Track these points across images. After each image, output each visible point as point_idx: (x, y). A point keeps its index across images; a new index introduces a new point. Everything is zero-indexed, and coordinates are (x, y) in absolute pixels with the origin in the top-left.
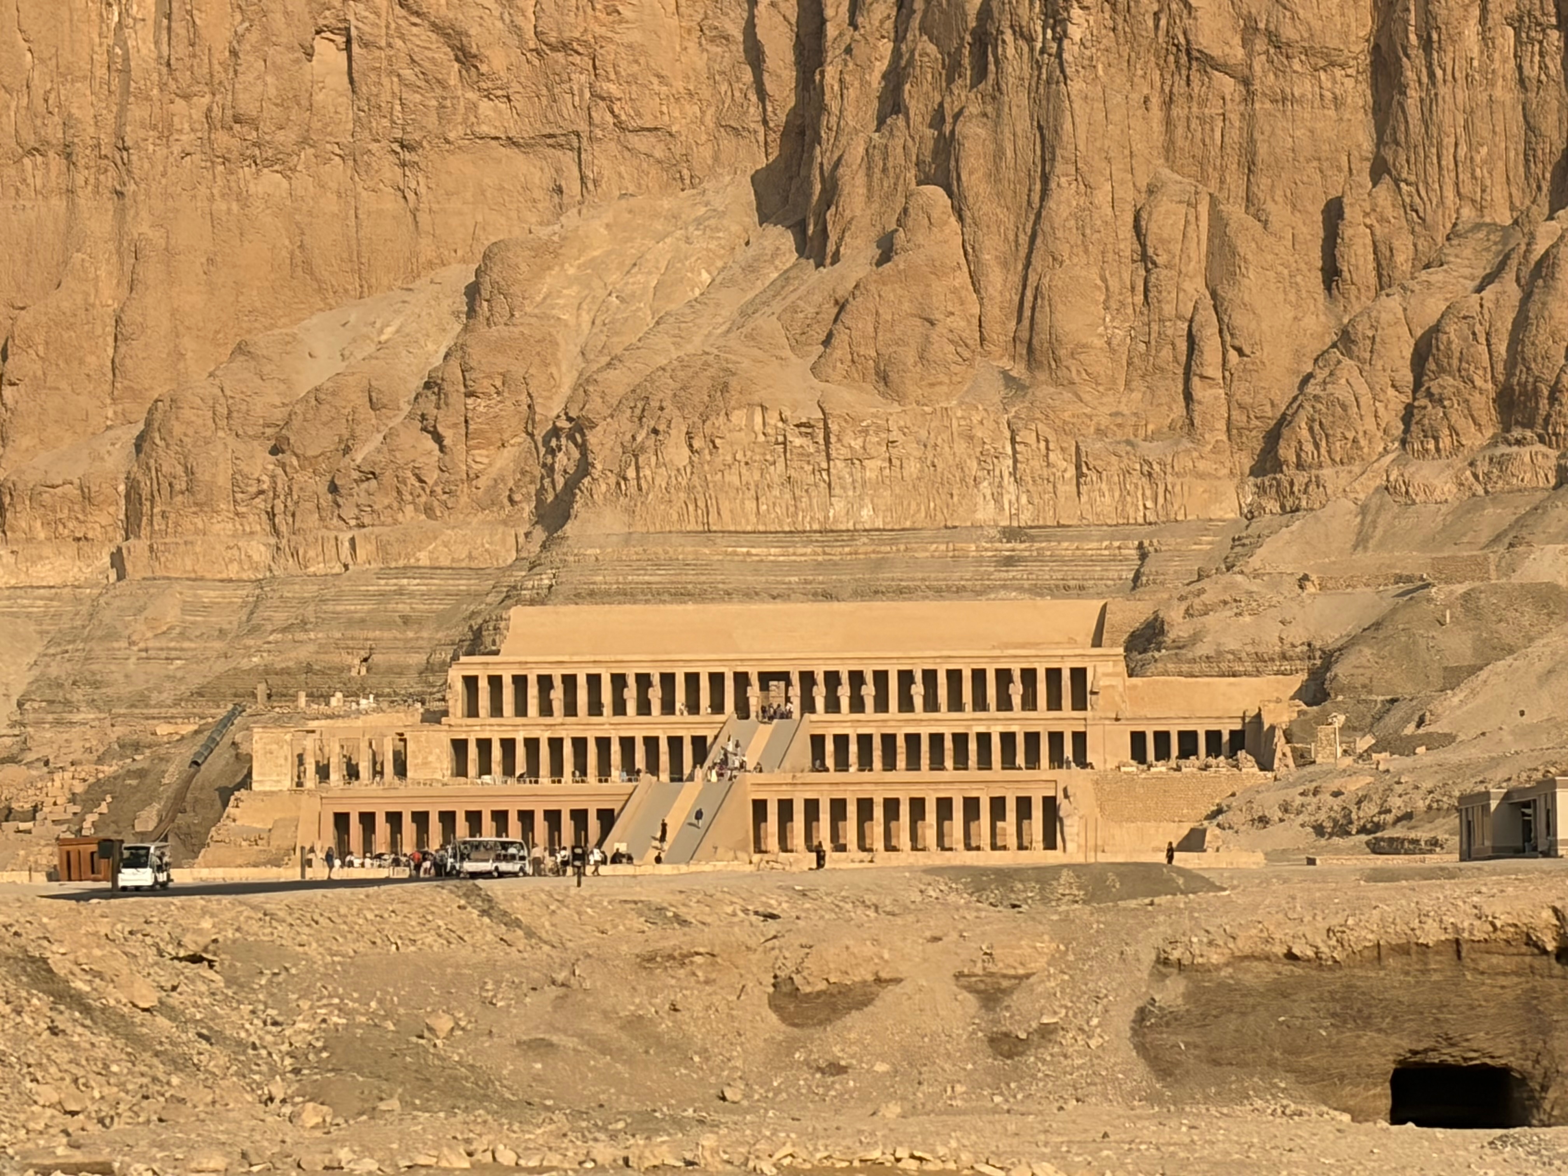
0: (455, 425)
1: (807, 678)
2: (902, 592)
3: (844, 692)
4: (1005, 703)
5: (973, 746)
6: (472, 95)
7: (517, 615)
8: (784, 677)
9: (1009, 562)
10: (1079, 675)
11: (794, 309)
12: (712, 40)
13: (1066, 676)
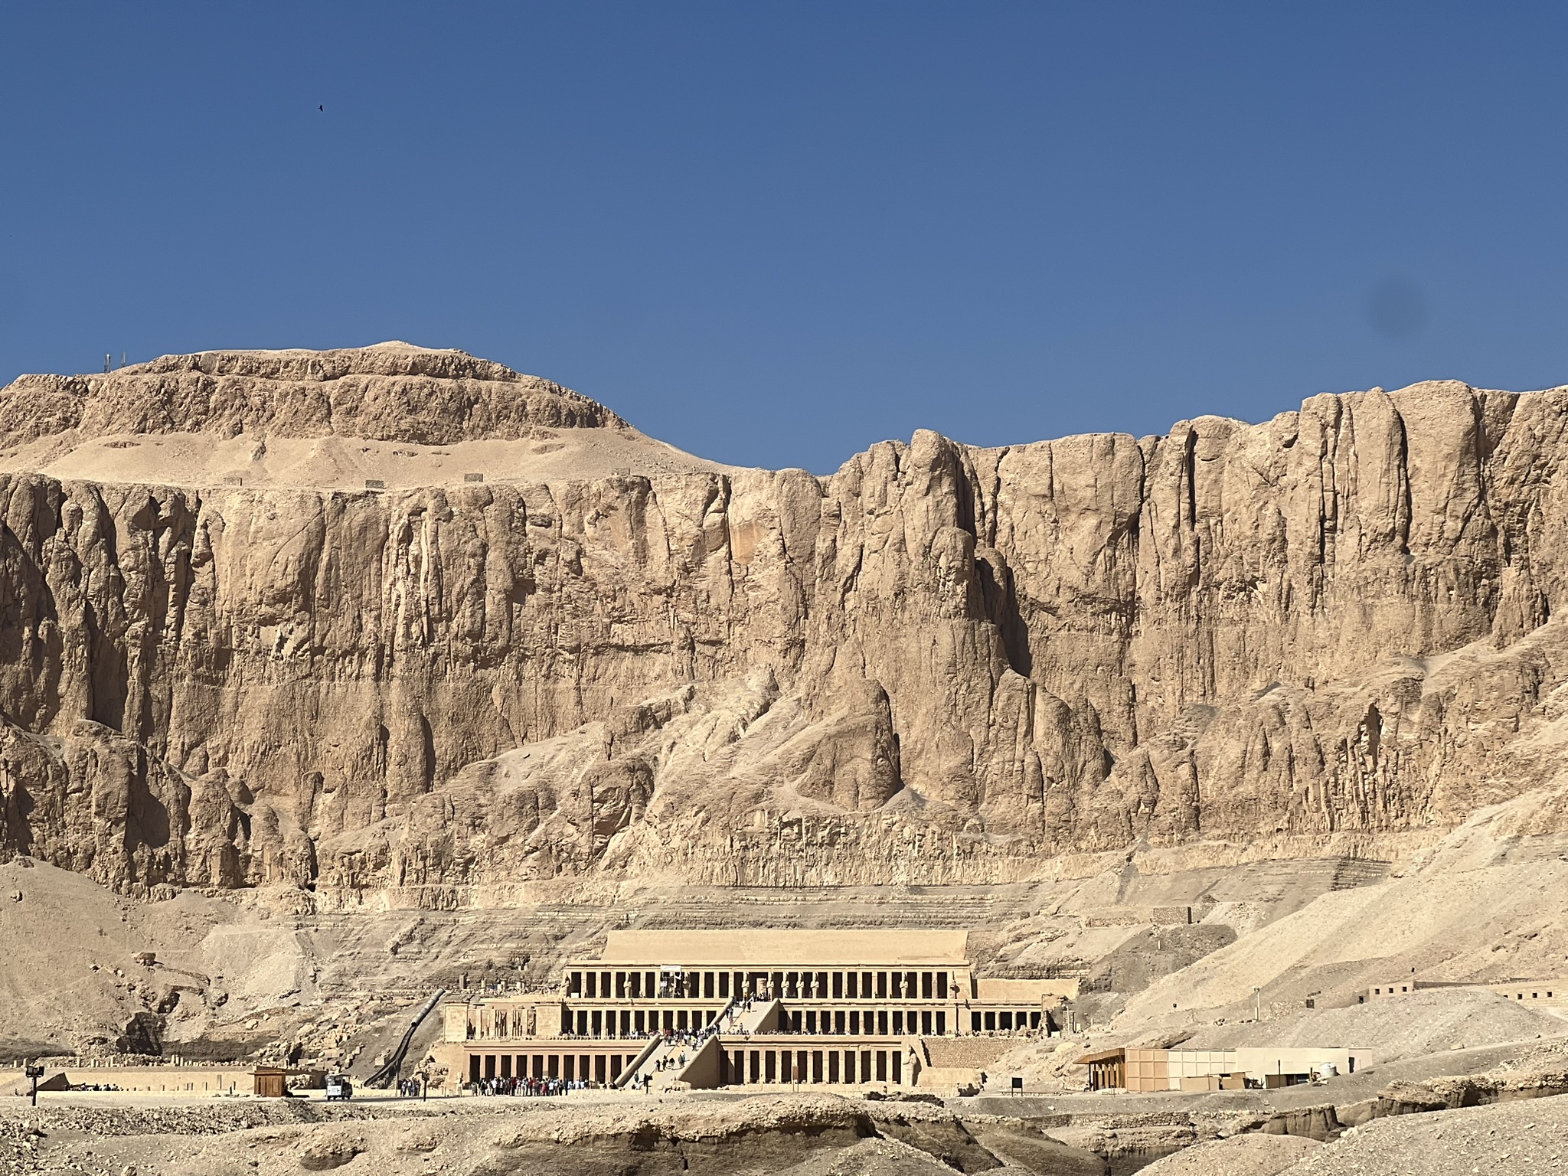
0: (587, 819)
1: (777, 977)
2: (846, 924)
3: (800, 985)
4: (897, 993)
5: (876, 1019)
6: (607, 620)
7: (614, 936)
8: (765, 975)
9: (914, 906)
10: (942, 977)
11: (789, 752)
12: (750, 588)
13: (935, 977)
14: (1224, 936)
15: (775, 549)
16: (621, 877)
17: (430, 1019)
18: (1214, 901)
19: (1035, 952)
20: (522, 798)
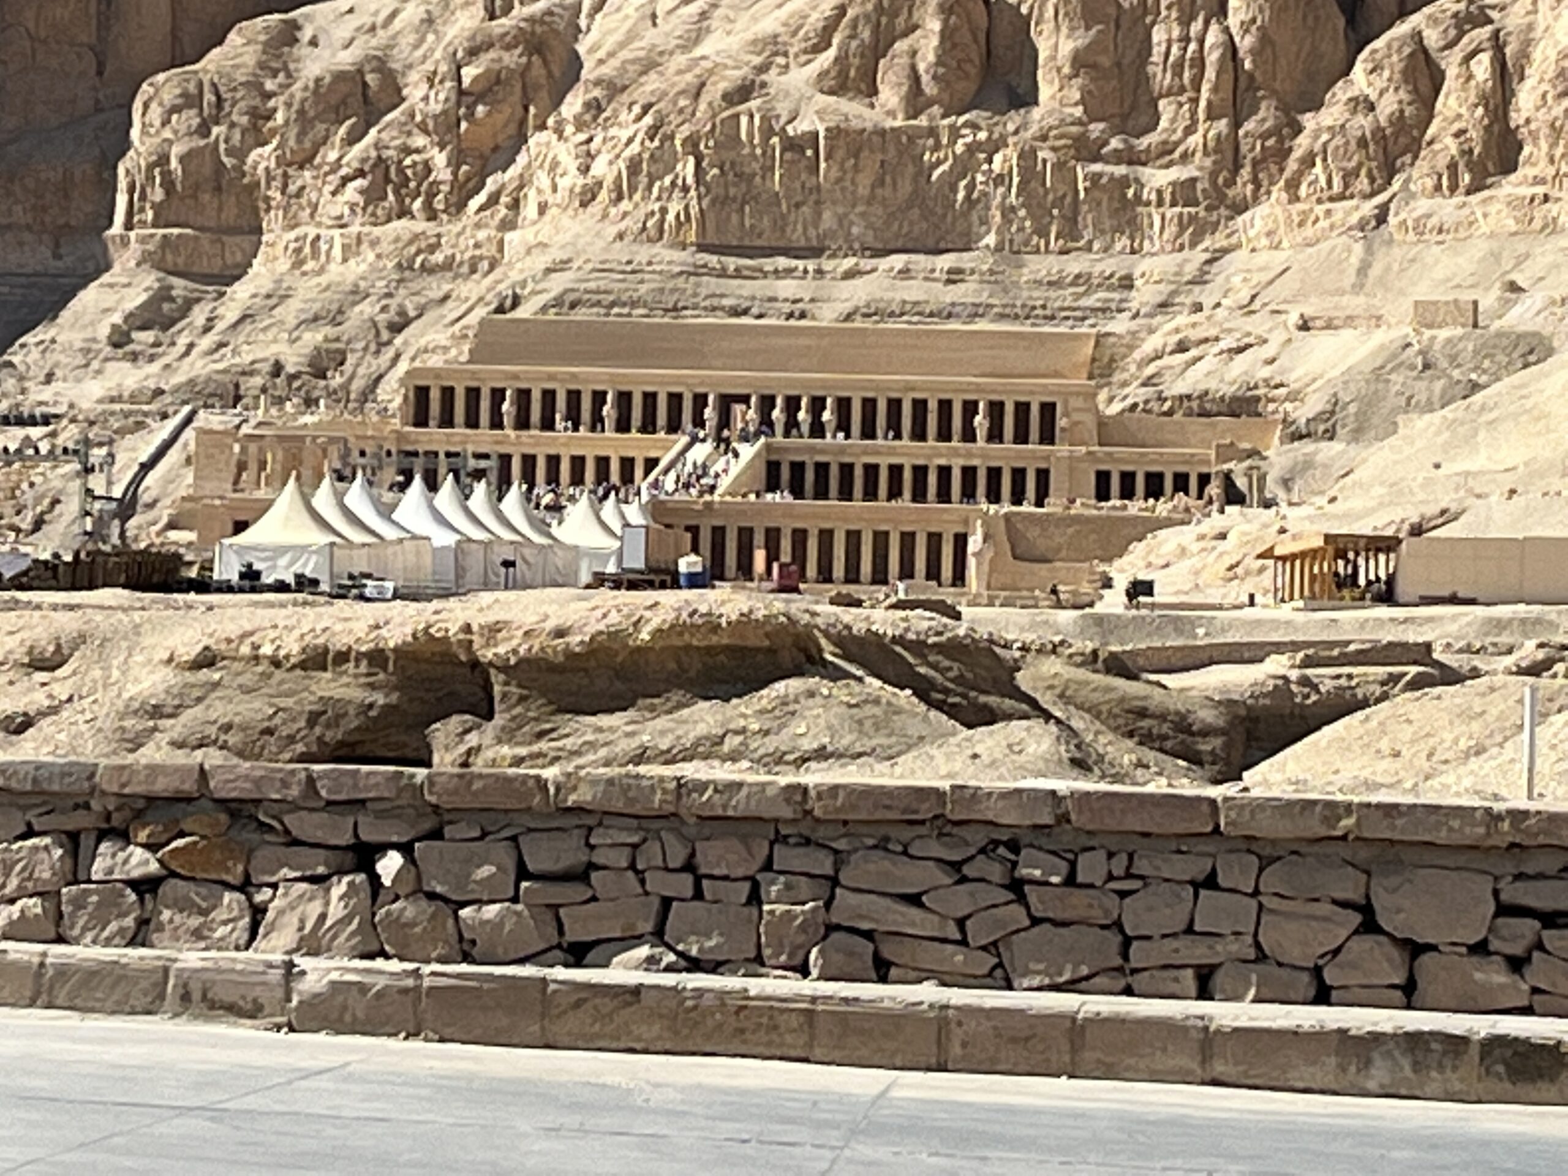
1: (767, 403)
5: (932, 479)
8: (745, 399)
9: (1005, 287)
10: (1048, 410)
11: (801, 15)
13: (1035, 410)
14: (1532, 349)
17: (172, 457)
18: (1520, 290)
19: (1209, 372)
20: (339, 83)
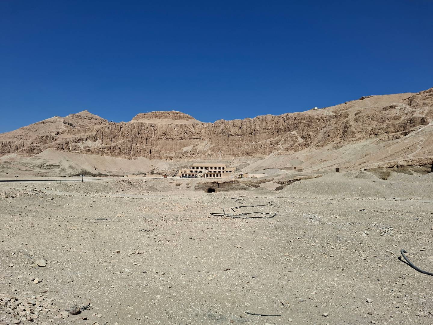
0: (191, 154)
2: (215, 163)
3: (211, 168)
4: (219, 169)
6: (193, 136)
7: (194, 164)
8: (208, 167)
9: (220, 161)
11: (210, 148)
14: (249, 164)
15: (208, 130)
16: (194, 159)
17: (178, 171)
18: (248, 161)
19: (232, 166)
20: (185, 152)
